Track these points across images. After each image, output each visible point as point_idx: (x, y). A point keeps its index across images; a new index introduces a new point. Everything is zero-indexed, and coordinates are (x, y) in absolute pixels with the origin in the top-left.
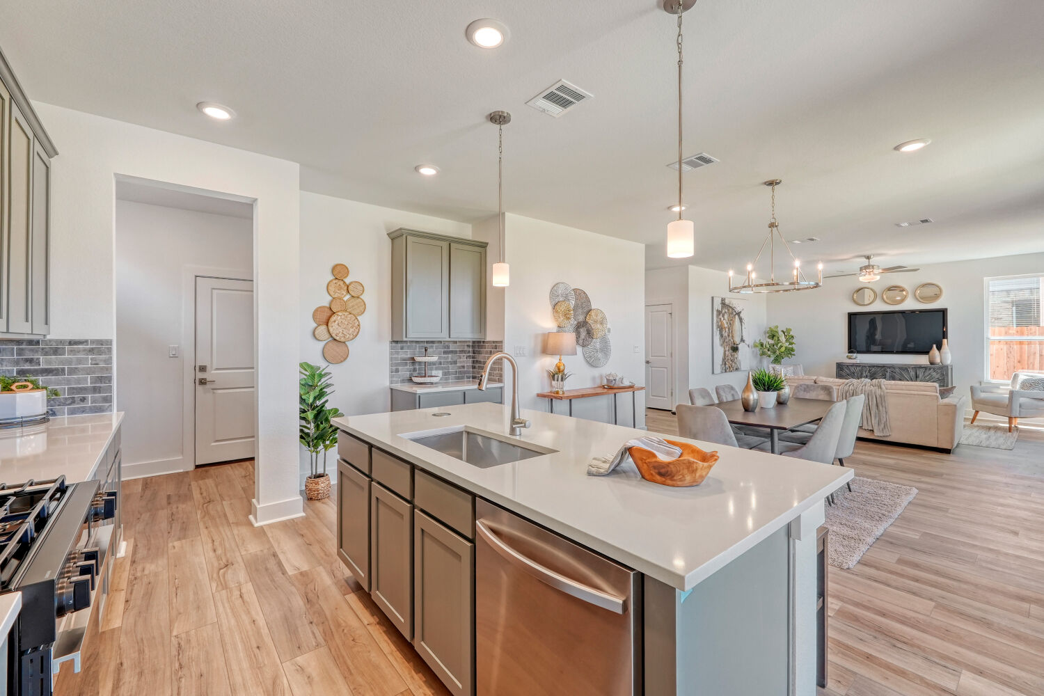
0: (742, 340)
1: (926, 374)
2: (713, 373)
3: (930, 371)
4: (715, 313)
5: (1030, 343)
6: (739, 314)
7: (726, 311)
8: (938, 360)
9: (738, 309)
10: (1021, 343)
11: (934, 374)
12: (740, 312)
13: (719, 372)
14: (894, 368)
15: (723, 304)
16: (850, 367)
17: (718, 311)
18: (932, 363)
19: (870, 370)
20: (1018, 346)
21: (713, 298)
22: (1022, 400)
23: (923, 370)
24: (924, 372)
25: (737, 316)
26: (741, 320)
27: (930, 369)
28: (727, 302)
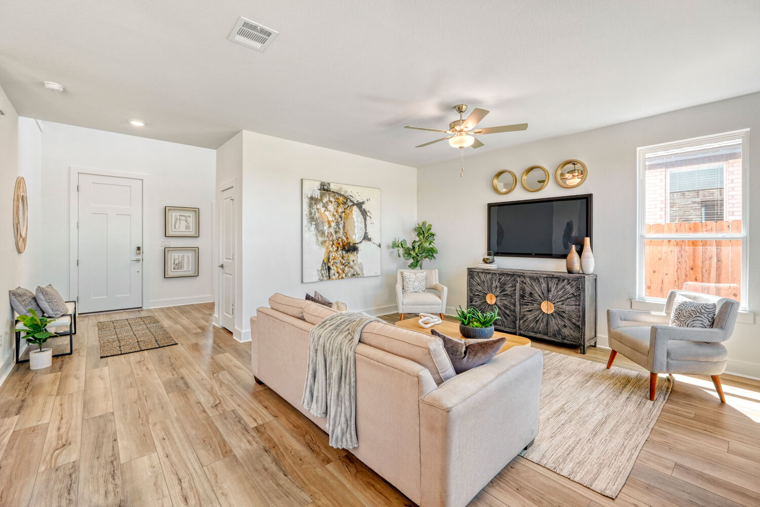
0: (366, 238)
1: (560, 287)
2: (302, 282)
3: (563, 284)
4: (306, 201)
5: (705, 243)
6: (359, 205)
7: (332, 199)
8: (577, 267)
9: (357, 198)
10: (694, 243)
11: (568, 287)
12: (363, 203)
13: (316, 278)
14: (524, 277)
15: (325, 189)
16: (480, 274)
17: (312, 198)
18: (570, 272)
19: (500, 279)
20: (692, 247)
21: (302, 180)
22: (671, 344)
23: (555, 281)
24: (557, 285)
25: (355, 208)
26: (364, 213)
27: (564, 280)
28: (333, 187)
